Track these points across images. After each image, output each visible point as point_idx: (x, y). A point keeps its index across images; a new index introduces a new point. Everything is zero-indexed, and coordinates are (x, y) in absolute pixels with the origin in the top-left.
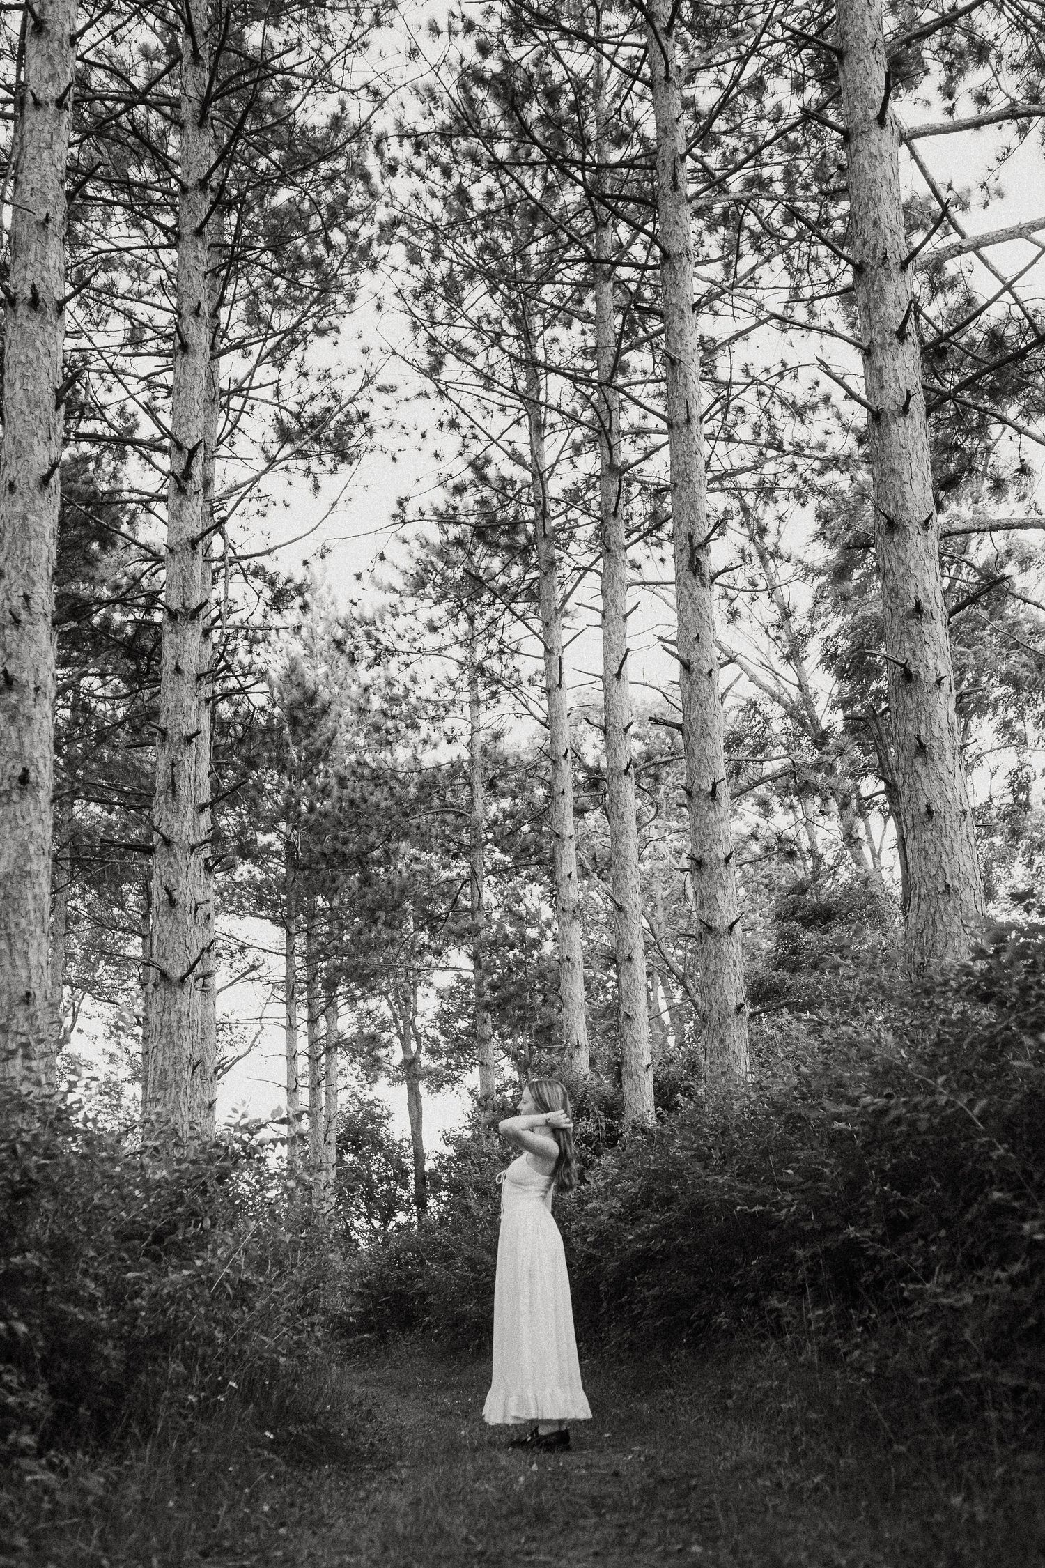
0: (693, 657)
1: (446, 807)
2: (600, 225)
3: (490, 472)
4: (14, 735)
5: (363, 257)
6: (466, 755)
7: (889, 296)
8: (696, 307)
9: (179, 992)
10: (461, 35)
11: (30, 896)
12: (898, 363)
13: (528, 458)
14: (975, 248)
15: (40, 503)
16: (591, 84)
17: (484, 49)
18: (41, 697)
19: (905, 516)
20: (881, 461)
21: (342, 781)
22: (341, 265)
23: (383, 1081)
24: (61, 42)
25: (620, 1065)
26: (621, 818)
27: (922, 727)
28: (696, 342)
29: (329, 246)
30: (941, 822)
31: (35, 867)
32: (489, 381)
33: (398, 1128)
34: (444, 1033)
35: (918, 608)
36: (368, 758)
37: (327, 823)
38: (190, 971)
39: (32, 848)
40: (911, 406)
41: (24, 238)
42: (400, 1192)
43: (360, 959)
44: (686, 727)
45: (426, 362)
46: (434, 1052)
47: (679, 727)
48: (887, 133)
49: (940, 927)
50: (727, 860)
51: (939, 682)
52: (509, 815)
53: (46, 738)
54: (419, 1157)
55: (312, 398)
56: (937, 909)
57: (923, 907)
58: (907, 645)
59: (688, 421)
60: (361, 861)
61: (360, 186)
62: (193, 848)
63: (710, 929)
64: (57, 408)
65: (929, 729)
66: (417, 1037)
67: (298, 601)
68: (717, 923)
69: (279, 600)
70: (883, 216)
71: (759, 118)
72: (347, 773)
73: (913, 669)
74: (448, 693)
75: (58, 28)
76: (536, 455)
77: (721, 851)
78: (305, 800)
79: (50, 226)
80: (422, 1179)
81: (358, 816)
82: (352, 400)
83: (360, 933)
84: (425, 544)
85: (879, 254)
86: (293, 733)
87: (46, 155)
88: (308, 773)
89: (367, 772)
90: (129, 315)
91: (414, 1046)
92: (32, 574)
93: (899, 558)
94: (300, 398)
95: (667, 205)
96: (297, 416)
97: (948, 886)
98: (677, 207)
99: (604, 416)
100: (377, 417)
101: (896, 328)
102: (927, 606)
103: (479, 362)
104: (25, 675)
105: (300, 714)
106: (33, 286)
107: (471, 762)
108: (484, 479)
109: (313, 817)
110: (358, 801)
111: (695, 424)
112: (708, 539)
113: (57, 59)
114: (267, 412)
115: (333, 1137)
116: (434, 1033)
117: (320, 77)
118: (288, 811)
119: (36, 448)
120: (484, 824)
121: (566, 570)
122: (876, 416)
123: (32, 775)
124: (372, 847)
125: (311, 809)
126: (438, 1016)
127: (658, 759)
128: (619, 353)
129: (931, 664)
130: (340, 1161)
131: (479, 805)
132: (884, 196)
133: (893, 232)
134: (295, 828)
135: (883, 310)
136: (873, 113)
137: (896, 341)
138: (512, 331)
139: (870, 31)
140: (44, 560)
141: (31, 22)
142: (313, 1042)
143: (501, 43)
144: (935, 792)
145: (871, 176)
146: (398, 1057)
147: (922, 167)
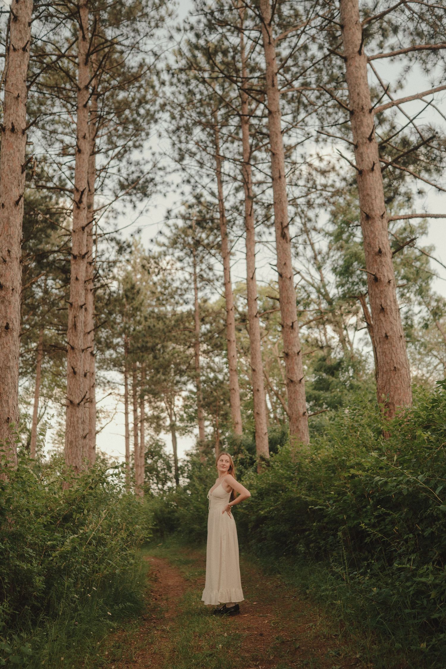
0: (283, 271)
1: (185, 328)
2: (244, 102)
3: (202, 200)
4: (3, 308)
5: (152, 118)
6: (193, 308)
7: (365, 123)
8: (282, 132)
9: (77, 409)
10: (189, 31)
11: (9, 377)
12: (369, 151)
13: (217, 194)
14: (397, 105)
15: (15, 212)
16: (239, 48)
17: (198, 36)
18: (15, 292)
19: (373, 213)
20: (363, 190)
21: (146, 319)
22: (143, 122)
23: (163, 432)
24: (24, 25)
25: (254, 433)
26: (254, 334)
27: (383, 301)
28: (282, 146)
29: (138, 114)
30: (391, 341)
31: (11, 364)
32: (201, 164)
33: (168, 450)
34: (185, 413)
35: (380, 251)
36: (156, 310)
37: (140, 335)
38: (82, 400)
39: (10, 356)
40: (375, 168)
41: (9, 104)
42: (169, 474)
43: (153, 387)
44: (281, 300)
45: (177, 157)
46: (182, 420)
47: (278, 300)
48: (362, 58)
49: (392, 385)
50: (298, 353)
51: (389, 282)
52: (209, 331)
53: (17, 310)
54: (176, 461)
55: (133, 172)
56: (391, 377)
57: (385, 376)
58: (375, 267)
59: (280, 177)
60: (153, 349)
61: (151, 92)
62: (83, 350)
63: (292, 381)
64: (22, 173)
65: (385, 301)
66: (175, 415)
67: (129, 250)
68: (295, 379)
69: (121, 250)
70: (361, 91)
71: (306, 60)
72: (148, 316)
73: (378, 276)
74: (185, 285)
75: (23, 19)
76: (220, 192)
77: (296, 350)
78: (132, 325)
79: (20, 99)
80: (177, 469)
81: (152, 332)
82: (148, 173)
83: (153, 377)
84: (177, 227)
85: (360, 106)
86: (127, 300)
87: (18, 70)
88: (133, 316)
89: (155, 315)
90: (62, 142)
91: (174, 418)
92: (11, 241)
93: (371, 231)
94: (128, 172)
95: (270, 92)
96: (127, 180)
97: (395, 368)
98: (274, 93)
99: (246, 176)
100: (158, 179)
101: (368, 136)
102: (383, 250)
103: (198, 157)
104: (8, 284)
105: (129, 294)
106: (12, 123)
107: (195, 311)
108: (200, 203)
109: (135, 333)
110: (152, 327)
111: (283, 178)
112: (288, 224)
113: (23, 32)
114: (116, 178)
115: (143, 455)
116: (182, 413)
117: (135, 47)
118: (125, 330)
119: (13, 190)
120: (200, 335)
121: (231, 237)
122: (360, 172)
123: (11, 326)
124: (157, 344)
125: (134, 330)
126: (183, 406)
127: (268, 311)
128: (251, 152)
129: (386, 274)
130: (146, 463)
131: (198, 327)
132: (362, 83)
133: (366, 98)
134: (128, 336)
135: (362, 129)
136: (357, 50)
137: (368, 142)
138: (211, 145)
139: (354, 17)
140: (16, 236)
141: (12, 17)
142: (136, 418)
143: (204, 34)
144: (389, 328)
145: (356, 75)
146: (168, 422)
147: (375, 73)
